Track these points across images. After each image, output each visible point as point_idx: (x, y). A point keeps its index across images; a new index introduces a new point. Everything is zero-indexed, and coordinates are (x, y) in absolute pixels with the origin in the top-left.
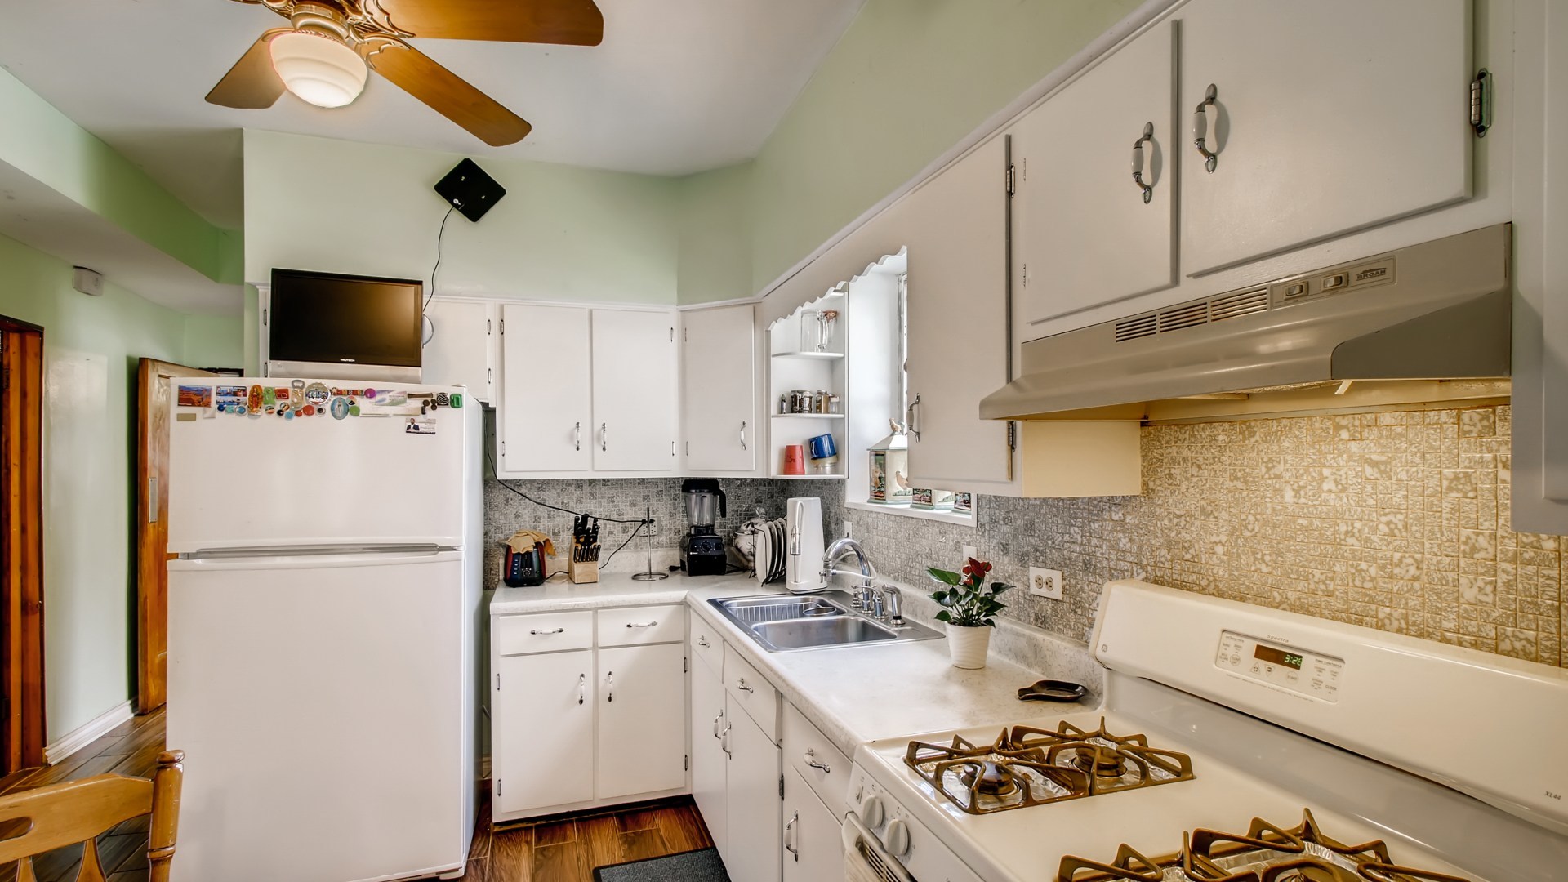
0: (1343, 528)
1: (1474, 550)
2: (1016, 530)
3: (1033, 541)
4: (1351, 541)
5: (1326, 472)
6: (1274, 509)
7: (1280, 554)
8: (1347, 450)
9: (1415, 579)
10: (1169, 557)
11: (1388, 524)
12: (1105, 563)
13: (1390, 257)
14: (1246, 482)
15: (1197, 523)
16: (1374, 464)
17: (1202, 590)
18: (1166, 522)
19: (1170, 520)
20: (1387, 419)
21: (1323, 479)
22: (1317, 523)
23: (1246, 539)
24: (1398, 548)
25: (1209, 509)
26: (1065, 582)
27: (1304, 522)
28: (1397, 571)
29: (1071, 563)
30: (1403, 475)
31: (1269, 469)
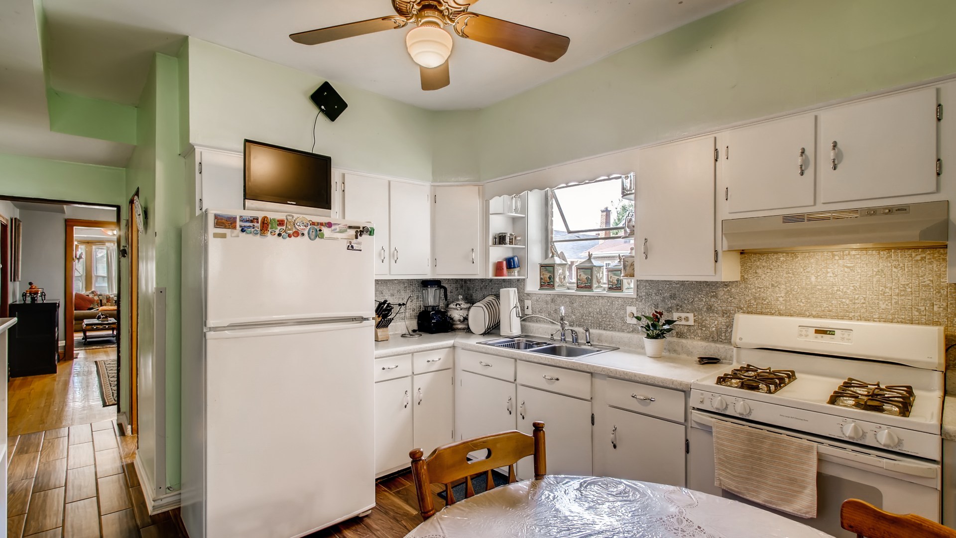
0: (836, 289)
1: (884, 293)
2: (664, 298)
3: (675, 302)
4: (838, 293)
5: (829, 270)
6: (806, 284)
7: (809, 299)
8: (838, 263)
9: (863, 303)
10: (755, 304)
11: (853, 286)
12: (719, 308)
13: (908, 206)
14: (793, 274)
15: (769, 290)
16: (848, 267)
17: (772, 314)
18: (754, 290)
19: (756, 290)
20: (853, 253)
21: (828, 273)
22: (825, 287)
23: (793, 295)
24: (858, 294)
25: (776, 284)
26: (695, 318)
27: (820, 287)
28: (856, 301)
29: (699, 310)
30: (859, 271)
31: (804, 270)
